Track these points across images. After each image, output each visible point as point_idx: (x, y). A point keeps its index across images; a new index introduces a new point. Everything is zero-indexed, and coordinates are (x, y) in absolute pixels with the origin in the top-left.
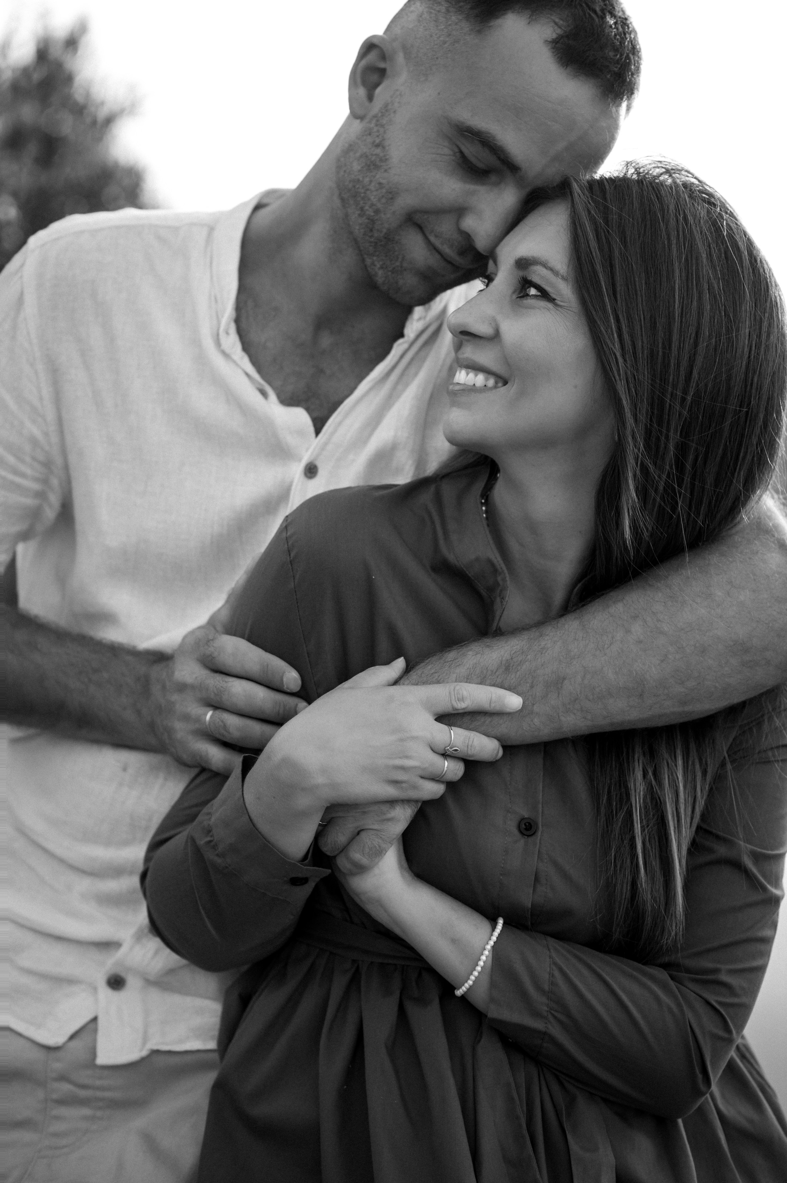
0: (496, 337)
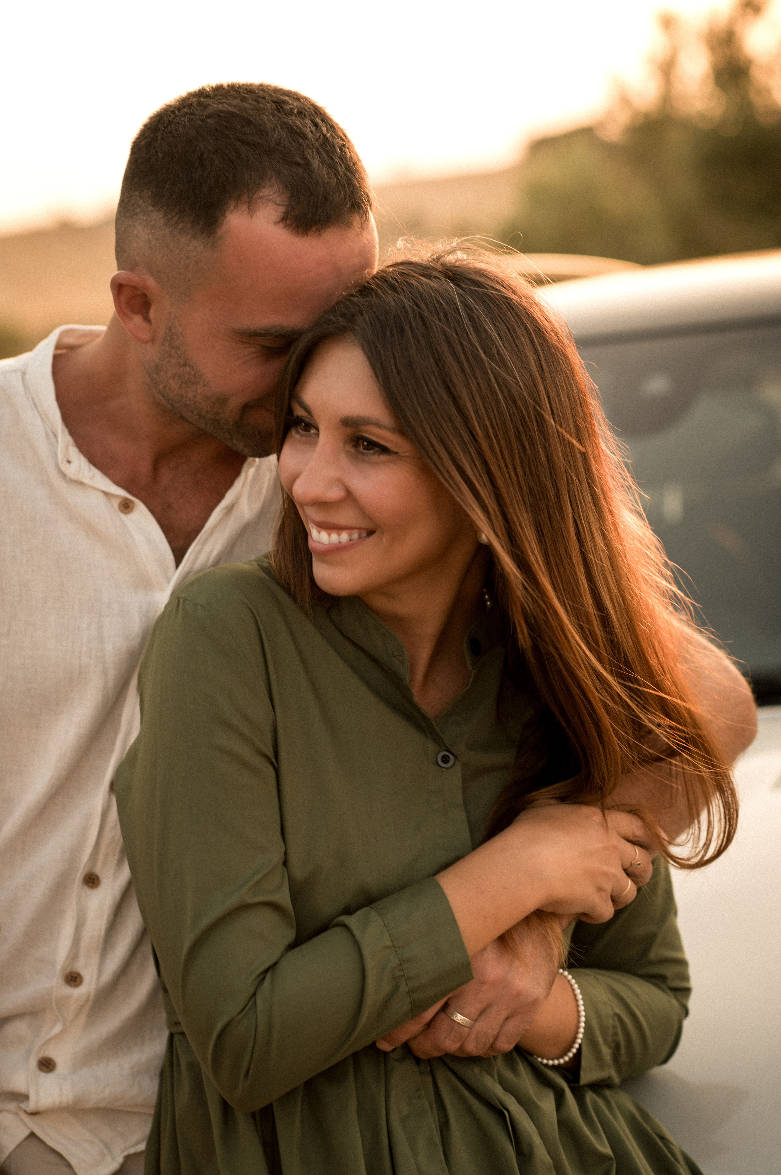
0: (349, 495)
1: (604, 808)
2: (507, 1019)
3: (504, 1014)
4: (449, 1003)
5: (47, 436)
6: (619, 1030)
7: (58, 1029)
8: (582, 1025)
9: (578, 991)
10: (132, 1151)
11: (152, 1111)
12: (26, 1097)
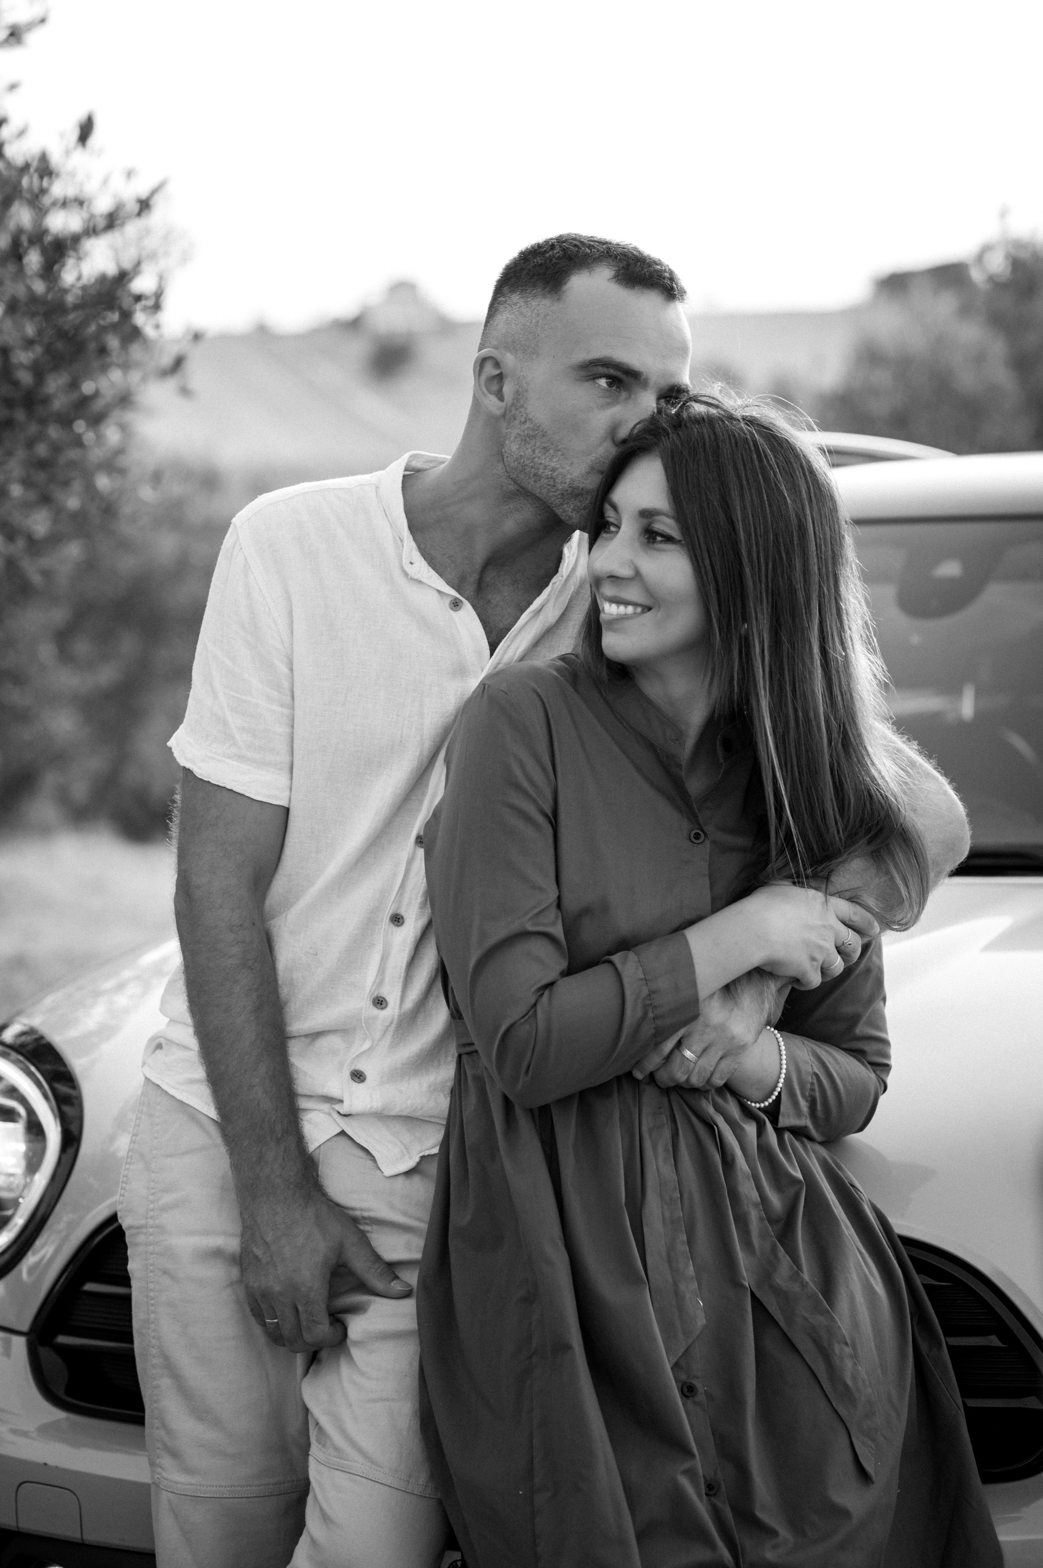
0: (638, 574)
1: (827, 893)
2: (721, 1058)
3: (720, 1054)
4: (682, 1041)
5: (395, 541)
6: (816, 1087)
7: (367, 1045)
8: (783, 1076)
9: (783, 1048)
10: (427, 1153)
11: (445, 1123)
12: (341, 1101)
